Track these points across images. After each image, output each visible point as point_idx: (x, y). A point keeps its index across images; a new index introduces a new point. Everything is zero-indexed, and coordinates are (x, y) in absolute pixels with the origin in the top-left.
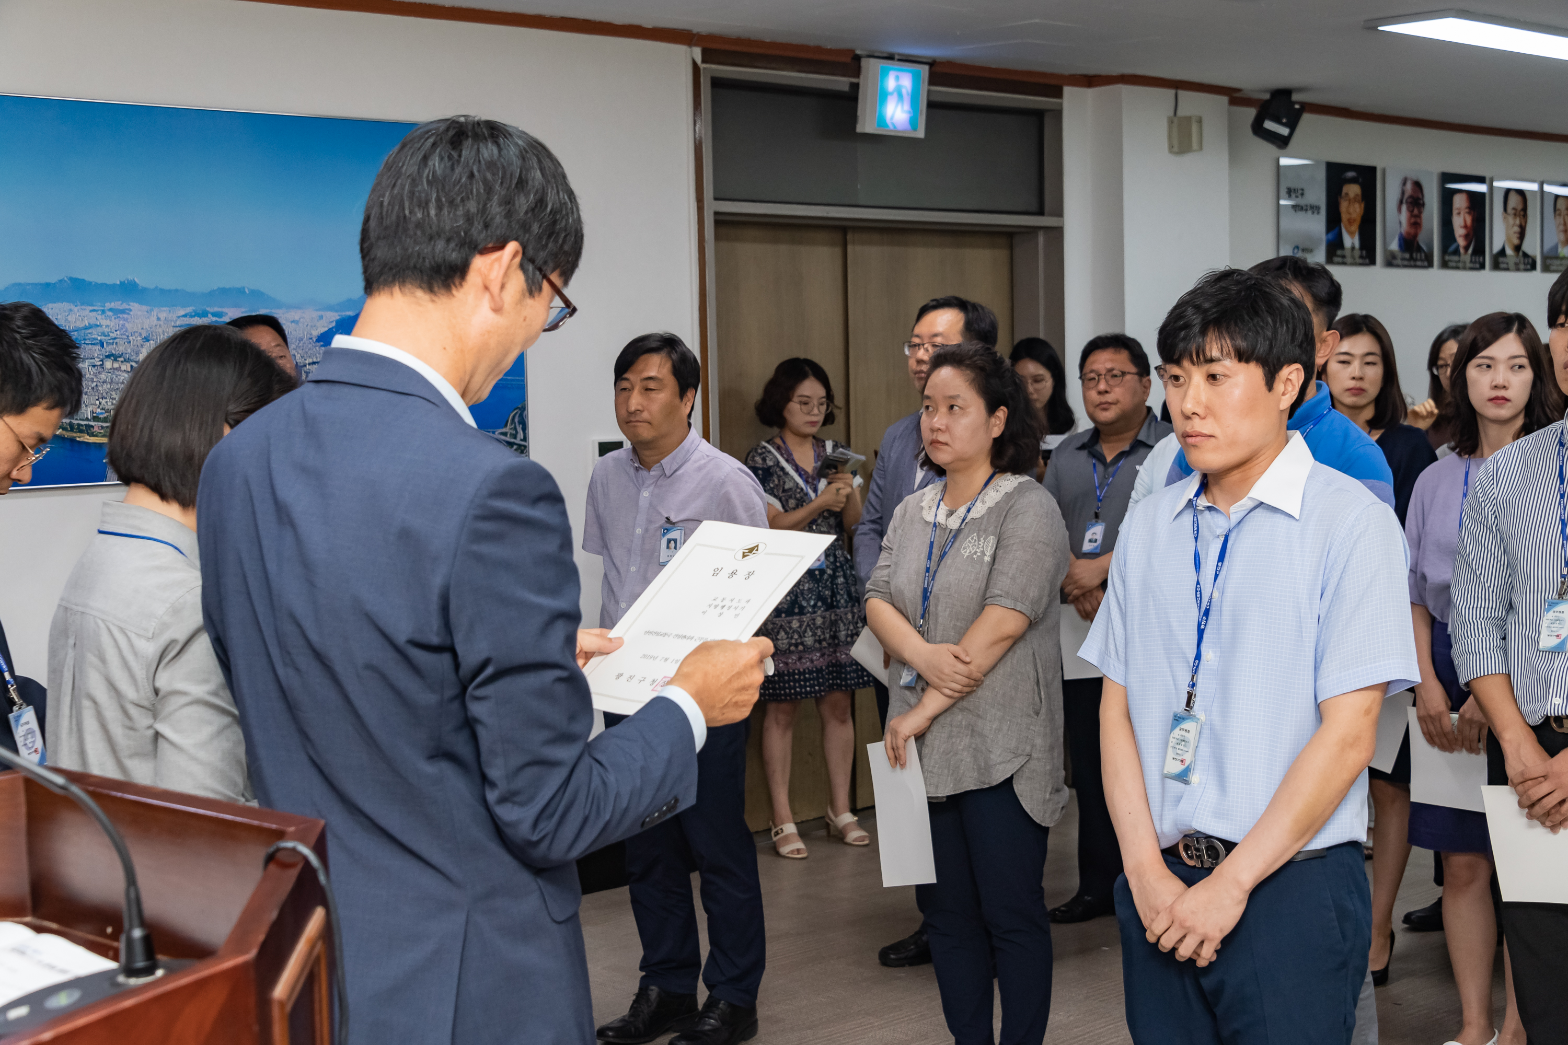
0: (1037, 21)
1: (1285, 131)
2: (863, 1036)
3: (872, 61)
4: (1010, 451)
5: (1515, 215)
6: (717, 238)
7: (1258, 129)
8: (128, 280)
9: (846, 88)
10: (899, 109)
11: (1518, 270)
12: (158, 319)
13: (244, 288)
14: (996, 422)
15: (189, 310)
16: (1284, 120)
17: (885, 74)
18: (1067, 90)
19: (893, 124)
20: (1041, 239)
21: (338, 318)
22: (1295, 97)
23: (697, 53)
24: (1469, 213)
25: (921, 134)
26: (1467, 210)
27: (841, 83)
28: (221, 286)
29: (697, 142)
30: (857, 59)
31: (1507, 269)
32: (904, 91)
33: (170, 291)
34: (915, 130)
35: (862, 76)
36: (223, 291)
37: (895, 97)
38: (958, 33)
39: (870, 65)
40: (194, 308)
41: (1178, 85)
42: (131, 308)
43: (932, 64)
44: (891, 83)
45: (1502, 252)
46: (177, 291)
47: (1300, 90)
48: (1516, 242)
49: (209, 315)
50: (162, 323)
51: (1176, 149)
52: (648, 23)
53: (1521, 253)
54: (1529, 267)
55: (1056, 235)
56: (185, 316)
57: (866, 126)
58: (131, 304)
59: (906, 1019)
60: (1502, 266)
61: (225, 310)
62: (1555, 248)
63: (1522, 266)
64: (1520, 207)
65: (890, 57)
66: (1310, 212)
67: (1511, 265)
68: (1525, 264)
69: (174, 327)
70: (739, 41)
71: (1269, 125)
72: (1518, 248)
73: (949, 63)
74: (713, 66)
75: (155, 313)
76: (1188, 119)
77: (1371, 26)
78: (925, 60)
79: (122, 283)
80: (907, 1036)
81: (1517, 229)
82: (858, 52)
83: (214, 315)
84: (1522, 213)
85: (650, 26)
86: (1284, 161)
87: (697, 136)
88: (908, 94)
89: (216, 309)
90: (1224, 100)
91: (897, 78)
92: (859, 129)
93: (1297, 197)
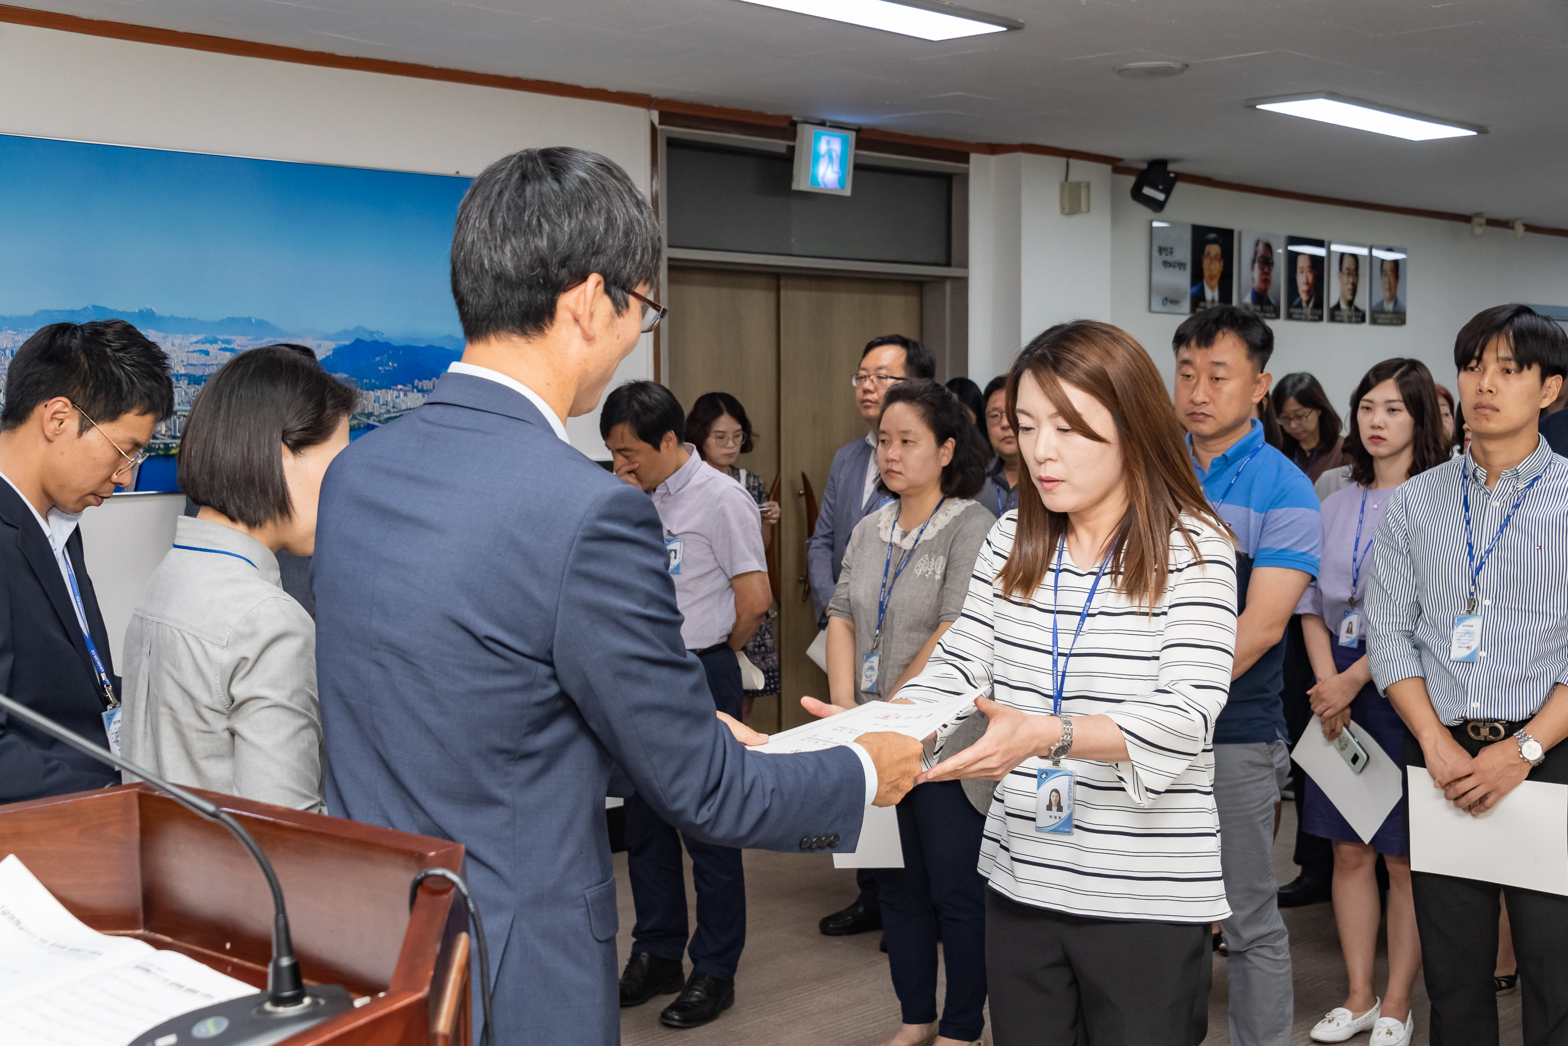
0: (959, 93)
1: (1161, 197)
2: (810, 1001)
3: (807, 126)
4: (958, 478)
5: (1349, 274)
6: (671, 281)
7: (1137, 194)
8: (146, 309)
9: (783, 150)
10: (830, 169)
11: (1350, 321)
12: (173, 345)
13: (251, 318)
14: (945, 452)
15: (200, 337)
16: (1161, 187)
17: (818, 139)
18: (974, 157)
19: (824, 183)
20: (948, 288)
21: (335, 346)
22: (1171, 167)
23: (655, 115)
24: (1311, 272)
25: (848, 192)
26: (1308, 269)
27: (778, 145)
28: (230, 316)
29: (654, 196)
30: (794, 124)
31: (1341, 321)
32: (834, 154)
33: (184, 320)
34: (843, 188)
35: (797, 140)
36: (232, 321)
37: (827, 157)
38: (887, 103)
39: (804, 131)
40: (205, 335)
41: (1069, 154)
42: (149, 334)
43: (859, 130)
44: (823, 147)
45: (1338, 307)
46: (190, 319)
47: (1175, 160)
48: (1349, 297)
49: (219, 342)
50: (176, 348)
51: (1067, 210)
52: (613, 87)
53: (1353, 308)
54: (1359, 319)
55: (962, 283)
56: (197, 342)
57: (800, 184)
58: (149, 330)
59: (847, 984)
60: (1337, 318)
61: (233, 337)
62: (1381, 304)
63: (1354, 319)
64: (1353, 267)
65: (822, 124)
66: (1177, 269)
67: (1345, 318)
68: (1357, 317)
69: (187, 352)
70: (691, 105)
71: (1148, 191)
72: (1350, 303)
73: (873, 130)
74: (669, 128)
75: (170, 339)
76: (1078, 184)
77: (1250, 106)
78: (852, 127)
79: (141, 311)
80: (850, 1000)
81: (1350, 286)
82: (795, 118)
83: (224, 342)
84: (1354, 273)
85: (614, 91)
86: (1156, 224)
87: (654, 190)
88: (837, 156)
89: (225, 337)
90: (1108, 168)
91: (828, 143)
92: (795, 187)
93: (1167, 255)
